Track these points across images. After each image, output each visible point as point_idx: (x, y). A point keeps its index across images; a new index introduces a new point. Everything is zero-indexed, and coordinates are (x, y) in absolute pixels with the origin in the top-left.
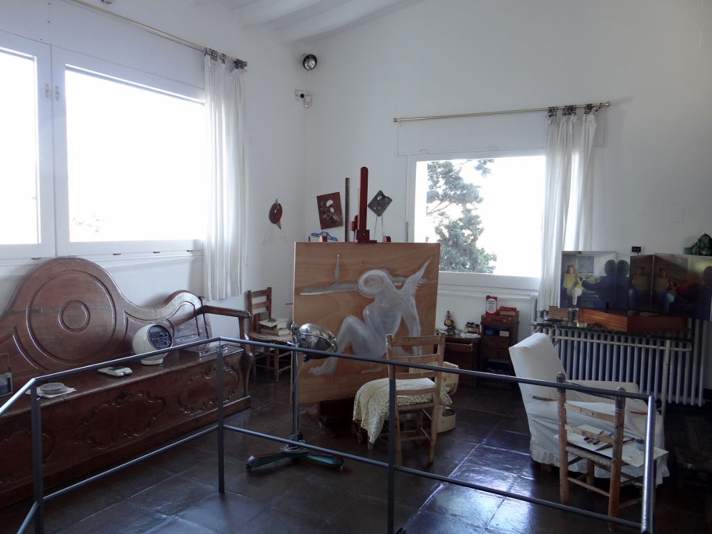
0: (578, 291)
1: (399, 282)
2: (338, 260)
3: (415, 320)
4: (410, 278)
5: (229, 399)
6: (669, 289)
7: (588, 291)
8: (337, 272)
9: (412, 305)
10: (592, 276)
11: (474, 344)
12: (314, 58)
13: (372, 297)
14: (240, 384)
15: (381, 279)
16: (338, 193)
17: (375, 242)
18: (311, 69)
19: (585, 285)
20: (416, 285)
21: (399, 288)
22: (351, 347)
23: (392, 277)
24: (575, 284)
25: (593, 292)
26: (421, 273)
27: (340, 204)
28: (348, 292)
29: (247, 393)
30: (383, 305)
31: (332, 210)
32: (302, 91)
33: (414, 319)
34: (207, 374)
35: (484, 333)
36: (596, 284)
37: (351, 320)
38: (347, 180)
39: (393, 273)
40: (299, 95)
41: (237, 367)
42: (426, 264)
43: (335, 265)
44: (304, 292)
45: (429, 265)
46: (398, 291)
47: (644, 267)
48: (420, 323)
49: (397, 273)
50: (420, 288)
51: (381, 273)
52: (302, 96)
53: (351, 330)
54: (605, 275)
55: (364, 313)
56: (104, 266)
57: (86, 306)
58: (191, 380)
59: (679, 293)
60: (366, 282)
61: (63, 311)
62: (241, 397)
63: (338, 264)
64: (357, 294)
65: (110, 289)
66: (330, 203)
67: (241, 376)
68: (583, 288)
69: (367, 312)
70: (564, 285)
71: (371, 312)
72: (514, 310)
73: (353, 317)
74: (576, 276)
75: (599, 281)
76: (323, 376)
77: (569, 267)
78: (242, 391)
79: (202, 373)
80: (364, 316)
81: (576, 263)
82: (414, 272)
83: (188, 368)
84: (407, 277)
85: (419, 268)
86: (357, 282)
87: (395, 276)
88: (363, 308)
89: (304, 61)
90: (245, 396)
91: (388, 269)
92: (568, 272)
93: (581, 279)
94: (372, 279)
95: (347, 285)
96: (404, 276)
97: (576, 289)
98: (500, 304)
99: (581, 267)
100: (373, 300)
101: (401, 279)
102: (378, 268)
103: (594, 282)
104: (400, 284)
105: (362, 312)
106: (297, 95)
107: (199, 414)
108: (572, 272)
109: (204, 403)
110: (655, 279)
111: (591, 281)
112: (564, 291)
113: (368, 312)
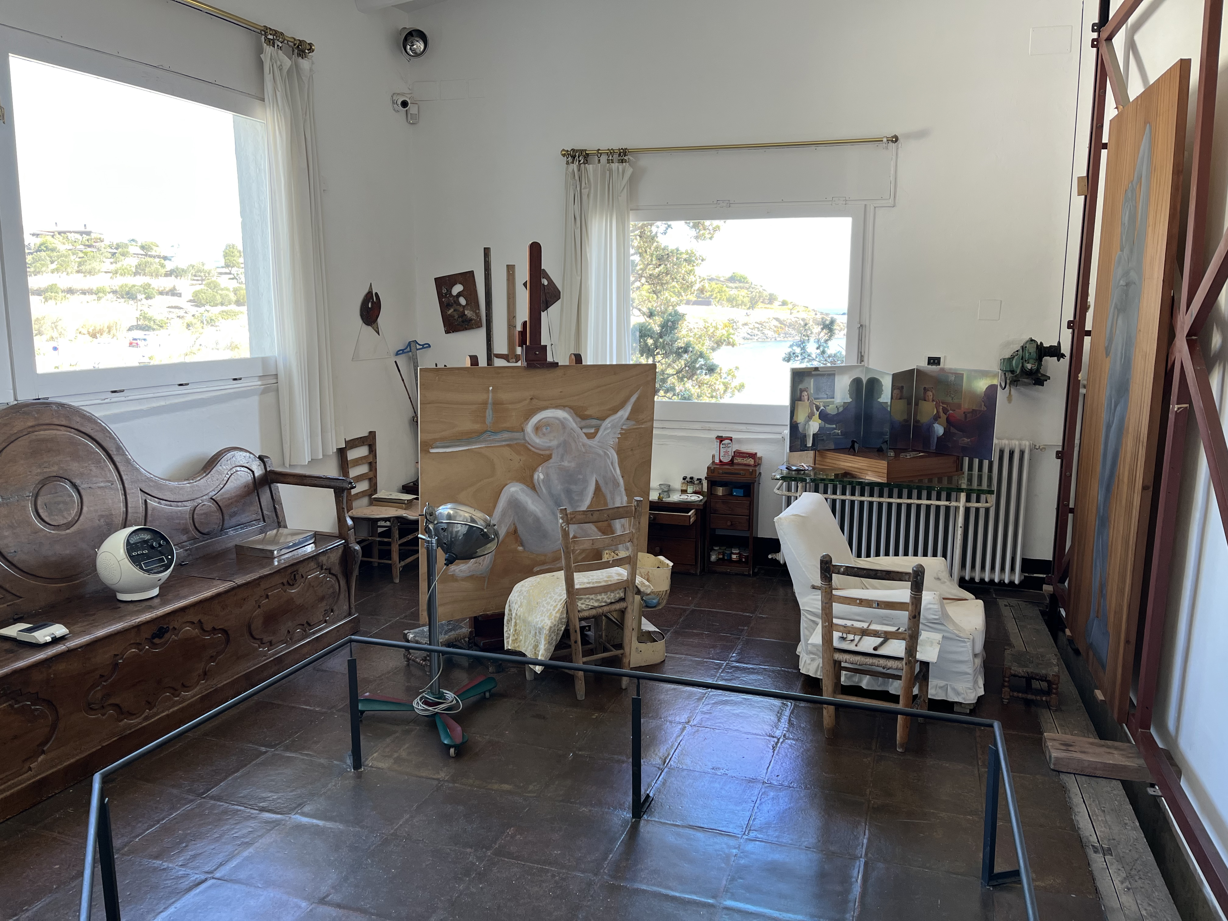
0: (814, 426)
1: (590, 427)
2: (491, 395)
3: (618, 485)
4: (608, 421)
5: (326, 621)
6: (936, 418)
7: (827, 426)
8: (489, 413)
9: (612, 463)
10: (833, 403)
11: (697, 511)
12: (422, 36)
13: (547, 452)
14: (342, 596)
15: (563, 424)
16: (471, 273)
17: (555, 365)
18: (417, 55)
19: (823, 416)
20: (619, 431)
21: (590, 436)
22: (515, 531)
23: (579, 419)
24: (810, 417)
25: (834, 426)
26: (624, 413)
27: (476, 291)
28: (508, 445)
29: (353, 610)
30: (566, 464)
31: (463, 301)
32: (403, 94)
33: (616, 484)
34: (291, 585)
35: (711, 493)
36: (838, 414)
37: (515, 489)
38: (487, 251)
39: (580, 414)
40: (399, 102)
41: (337, 569)
42: (633, 399)
43: (485, 403)
44: (437, 447)
45: (638, 399)
46: (589, 442)
47: (902, 387)
48: (626, 490)
49: (587, 413)
50: (625, 435)
51: (560, 414)
52: (404, 104)
53: (515, 505)
54: (849, 400)
55: (536, 477)
56: (98, 413)
57: (75, 486)
58: (267, 597)
59: (950, 423)
60: (537, 428)
61: (36, 496)
62: (345, 617)
63: (490, 401)
64: (523, 447)
65: (113, 452)
66: (457, 289)
67: (343, 583)
68: (820, 421)
69: (539, 476)
70: (795, 418)
71: (547, 475)
72: (753, 456)
73: (520, 484)
74: (811, 404)
75: (841, 409)
76: (471, 578)
77: (802, 391)
78: (346, 607)
79: (283, 584)
80: (535, 481)
81: (811, 384)
82: (615, 410)
83: (261, 578)
84: (603, 419)
85: (622, 405)
86: (523, 430)
87: (584, 417)
88: (534, 470)
89: (406, 39)
90: (350, 614)
91: (571, 407)
92: (800, 399)
93: (818, 408)
94: (548, 425)
95: (506, 435)
96: (598, 419)
97: (811, 423)
98: (735, 447)
99: (818, 389)
100: (549, 457)
101: (594, 422)
102: (557, 407)
103: (835, 412)
104: (592, 431)
105: (532, 477)
106: (394, 103)
107: (282, 649)
108: (806, 397)
109: (289, 632)
110: (917, 404)
111: (831, 410)
112: (794, 427)
113: (542, 477)
